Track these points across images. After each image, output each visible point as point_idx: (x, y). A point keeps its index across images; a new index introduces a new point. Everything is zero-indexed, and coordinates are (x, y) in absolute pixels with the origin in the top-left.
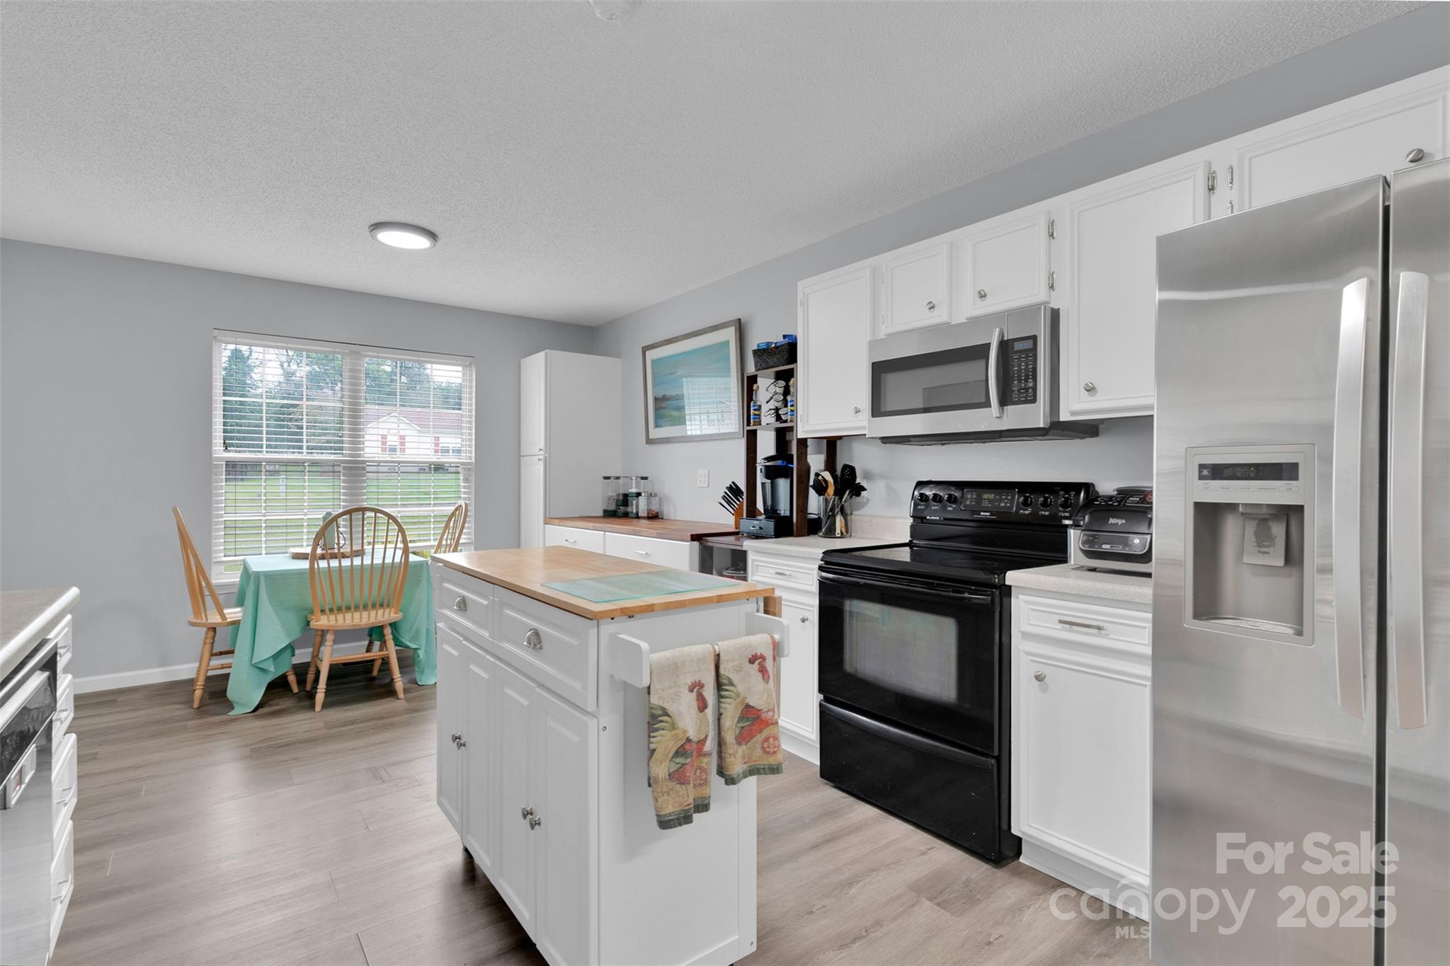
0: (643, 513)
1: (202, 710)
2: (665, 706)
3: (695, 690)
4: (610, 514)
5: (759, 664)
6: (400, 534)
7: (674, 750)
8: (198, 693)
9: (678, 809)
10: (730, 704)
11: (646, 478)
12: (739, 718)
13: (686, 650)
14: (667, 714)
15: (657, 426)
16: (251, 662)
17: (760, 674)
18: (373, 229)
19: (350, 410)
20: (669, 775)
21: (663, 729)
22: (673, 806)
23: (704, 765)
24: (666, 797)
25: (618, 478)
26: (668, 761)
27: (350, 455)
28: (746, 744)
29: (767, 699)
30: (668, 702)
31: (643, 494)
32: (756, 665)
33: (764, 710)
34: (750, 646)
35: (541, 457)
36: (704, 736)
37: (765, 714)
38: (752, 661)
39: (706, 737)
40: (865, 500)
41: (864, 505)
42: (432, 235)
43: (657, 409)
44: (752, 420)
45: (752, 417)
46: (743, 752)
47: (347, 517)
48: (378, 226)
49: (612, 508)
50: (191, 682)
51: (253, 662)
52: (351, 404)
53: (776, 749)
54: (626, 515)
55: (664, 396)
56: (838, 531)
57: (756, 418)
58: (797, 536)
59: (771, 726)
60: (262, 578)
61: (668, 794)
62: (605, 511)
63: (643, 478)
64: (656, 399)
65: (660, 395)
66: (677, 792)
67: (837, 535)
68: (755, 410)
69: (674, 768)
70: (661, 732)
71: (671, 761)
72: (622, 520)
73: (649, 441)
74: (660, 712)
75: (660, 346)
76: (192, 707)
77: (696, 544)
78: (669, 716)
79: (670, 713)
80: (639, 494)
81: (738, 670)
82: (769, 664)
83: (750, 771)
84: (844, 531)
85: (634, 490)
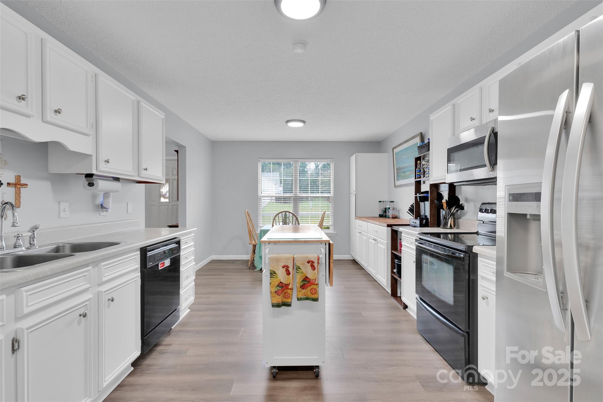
0: (391, 216)
1: (250, 268)
2: (274, 271)
3: (285, 268)
4: (381, 216)
5: (311, 264)
6: (297, 221)
7: (277, 284)
8: (250, 263)
9: (276, 302)
10: (299, 275)
11: (393, 202)
12: (303, 280)
13: (283, 255)
14: (275, 273)
15: (398, 180)
16: (259, 255)
17: (311, 267)
18: (287, 123)
19: (295, 180)
20: (275, 292)
21: (274, 278)
22: (275, 301)
23: (288, 292)
24: (273, 298)
25: (383, 202)
26: (275, 287)
27: (295, 194)
28: (306, 289)
29: (313, 276)
30: (276, 270)
31: (391, 208)
32: (310, 264)
33: (312, 279)
34: (308, 257)
35: (354, 194)
36: (289, 283)
37: (312, 281)
38: (308, 262)
39: (290, 283)
40: (466, 212)
41: (464, 215)
42: (304, 122)
43: (397, 173)
44: (417, 177)
45: (417, 175)
46: (305, 291)
47: (281, 214)
48: (288, 122)
49: (382, 214)
50: (248, 260)
51: (260, 256)
52: (295, 178)
53: (315, 293)
54: (386, 217)
55: (399, 167)
56: (449, 225)
57: (418, 176)
58: (430, 227)
59: (314, 285)
60: (262, 231)
61: (274, 297)
62: (380, 215)
63: (391, 202)
64: (397, 169)
65: (398, 167)
66: (277, 297)
67: (448, 228)
68: (417, 172)
69: (276, 290)
70: (273, 278)
71: (276, 288)
72: (385, 218)
73: (395, 186)
74: (273, 272)
75: (397, 147)
76: (248, 267)
77: (390, 228)
78: (276, 274)
79: (276, 273)
80: (389, 208)
81: (303, 264)
82: (315, 265)
83: (306, 298)
84: (452, 225)
85: (388, 207)
